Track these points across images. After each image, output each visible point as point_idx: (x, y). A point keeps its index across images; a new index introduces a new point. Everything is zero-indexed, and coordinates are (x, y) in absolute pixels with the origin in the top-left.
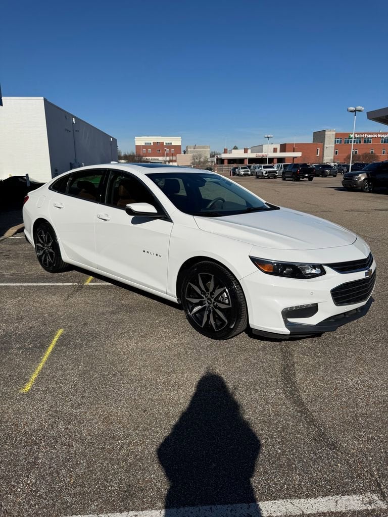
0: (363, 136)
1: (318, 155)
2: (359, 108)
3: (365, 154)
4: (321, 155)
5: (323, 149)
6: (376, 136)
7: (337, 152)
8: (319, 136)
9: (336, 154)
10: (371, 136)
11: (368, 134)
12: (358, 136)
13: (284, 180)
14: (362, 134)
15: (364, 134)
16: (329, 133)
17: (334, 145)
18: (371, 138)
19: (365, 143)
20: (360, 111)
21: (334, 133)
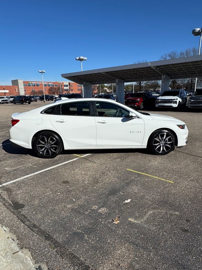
0: (35, 83)
1: (17, 91)
2: (44, 71)
3: (39, 91)
4: (18, 92)
5: (19, 89)
6: (41, 83)
7: (25, 90)
8: (15, 83)
9: (25, 91)
10: (39, 83)
11: (38, 82)
12: (34, 83)
13: (15, 104)
14: (35, 82)
15: (36, 82)
16: (20, 81)
17: (23, 87)
18: (39, 84)
19: (37, 86)
20: (44, 72)
21: (22, 81)
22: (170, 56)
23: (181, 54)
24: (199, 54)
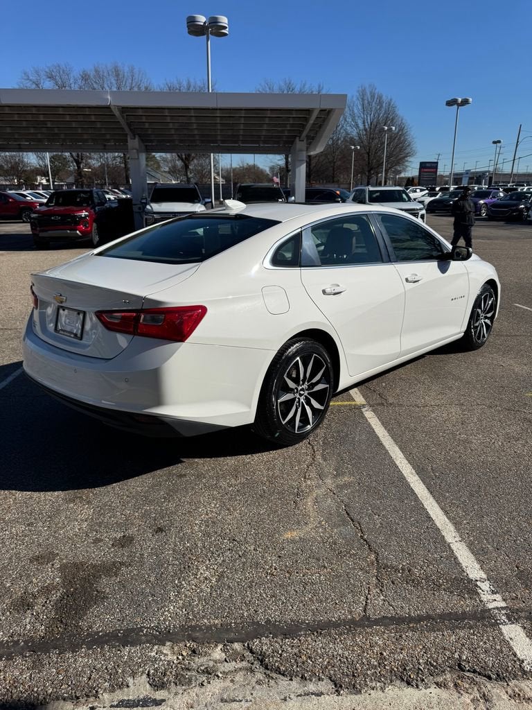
22: (51, 77)
23: (85, 77)
24: (210, 91)
